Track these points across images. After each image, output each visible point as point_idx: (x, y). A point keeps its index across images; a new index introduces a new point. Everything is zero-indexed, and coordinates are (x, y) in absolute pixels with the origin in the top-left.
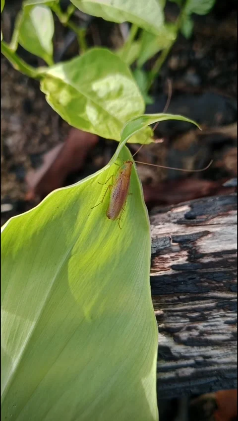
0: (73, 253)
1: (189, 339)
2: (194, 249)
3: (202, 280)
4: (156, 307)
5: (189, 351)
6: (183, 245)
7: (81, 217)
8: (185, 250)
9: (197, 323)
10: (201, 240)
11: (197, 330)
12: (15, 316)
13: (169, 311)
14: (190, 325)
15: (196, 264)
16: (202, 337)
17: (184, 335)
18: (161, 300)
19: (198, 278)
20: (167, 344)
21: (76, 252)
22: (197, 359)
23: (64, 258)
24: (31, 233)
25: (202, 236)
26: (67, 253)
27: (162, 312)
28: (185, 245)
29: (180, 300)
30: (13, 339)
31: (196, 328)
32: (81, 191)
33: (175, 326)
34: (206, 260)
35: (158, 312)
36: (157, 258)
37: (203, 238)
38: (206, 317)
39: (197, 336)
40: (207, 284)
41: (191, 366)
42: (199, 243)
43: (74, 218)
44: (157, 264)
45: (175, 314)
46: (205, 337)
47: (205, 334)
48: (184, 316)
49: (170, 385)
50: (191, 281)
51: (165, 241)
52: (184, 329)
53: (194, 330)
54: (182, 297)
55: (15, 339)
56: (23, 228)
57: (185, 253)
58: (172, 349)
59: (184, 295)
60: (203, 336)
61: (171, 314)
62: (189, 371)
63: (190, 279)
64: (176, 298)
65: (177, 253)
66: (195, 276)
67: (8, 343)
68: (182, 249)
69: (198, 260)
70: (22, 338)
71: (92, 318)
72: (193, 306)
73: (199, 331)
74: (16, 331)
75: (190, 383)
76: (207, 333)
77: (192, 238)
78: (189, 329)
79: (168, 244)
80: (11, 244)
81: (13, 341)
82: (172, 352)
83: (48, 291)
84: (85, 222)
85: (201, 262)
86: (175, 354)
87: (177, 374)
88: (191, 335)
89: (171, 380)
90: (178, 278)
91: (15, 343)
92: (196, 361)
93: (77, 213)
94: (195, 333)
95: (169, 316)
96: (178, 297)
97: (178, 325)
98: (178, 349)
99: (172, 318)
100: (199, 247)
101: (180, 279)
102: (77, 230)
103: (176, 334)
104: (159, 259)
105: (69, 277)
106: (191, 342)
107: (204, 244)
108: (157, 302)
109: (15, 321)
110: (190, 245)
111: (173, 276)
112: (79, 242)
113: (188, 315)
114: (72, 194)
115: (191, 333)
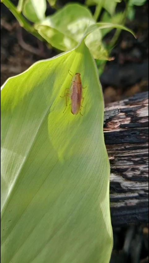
0: (51, 111)
1: (133, 176)
2: (135, 116)
3: (141, 134)
4: (110, 155)
5: (134, 186)
6: (127, 113)
7: (56, 85)
8: (129, 117)
9: (139, 166)
10: (140, 110)
11: (139, 170)
12: (12, 152)
13: (119, 157)
14: (134, 167)
15: (137, 124)
16: (143, 176)
17: (130, 174)
18: (113, 149)
19: (138, 133)
20: (118, 181)
21: (54, 109)
22: (140, 193)
23: (45, 113)
24: (23, 95)
25: (141, 108)
26: (47, 110)
27: (113, 158)
28: (129, 114)
29: (126, 149)
30: (10, 169)
31: (138, 169)
32: (56, 67)
33: (123, 167)
34: (143, 121)
35: (111, 158)
36: (109, 122)
37: (141, 109)
38: (145, 161)
39: (139, 174)
40: (144, 137)
41: (136, 198)
42: (138, 112)
43: (52, 85)
44: (110, 126)
45: (123, 158)
46: (145, 175)
47: (145, 173)
48: (129, 160)
49: (121, 212)
50: (133, 135)
51: (115, 111)
52: (129, 170)
53: (137, 171)
54: (127, 147)
55: (11, 170)
56: (18, 90)
57: (129, 119)
58: (121, 184)
59: (129, 146)
60: (144, 174)
61: (120, 159)
62: (134, 202)
63: (133, 134)
64: (123, 148)
65: (124, 119)
66: (136, 132)
67: (6, 172)
68: (127, 116)
69: (138, 121)
70: (16, 169)
71: (64, 158)
72: (136, 154)
73: (140, 171)
74: (12, 163)
75: (135, 211)
76: (145, 172)
77: (133, 109)
78: (133, 170)
79: (117, 113)
80: (10, 102)
81: (10, 171)
82: (122, 186)
83: (34, 136)
84: (59, 89)
85: (140, 122)
86: (124, 188)
87: (126, 204)
88: (135, 174)
89: (122, 208)
90: (124, 133)
91: (11, 172)
92: (139, 194)
93: (54, 81)
94: (138, 173)
95: (119, 160)
96: (125, 147)
97: (125, 167)
98: (126, 184)
99: (120, 161)
100: (139, 114)
101: (125, 134)
102: (53, 94)
103: (124, 173)
104: (112, 122)
105: (49, 128)
106: (134, 179)
107: (142, 113)
108: (110, 150)
109: (12, 156)
110: (132, 113)
111: (120, 132)
112: (55, 103)
113: (132, 159)
114: (50, 68)
115: (135, 173)
